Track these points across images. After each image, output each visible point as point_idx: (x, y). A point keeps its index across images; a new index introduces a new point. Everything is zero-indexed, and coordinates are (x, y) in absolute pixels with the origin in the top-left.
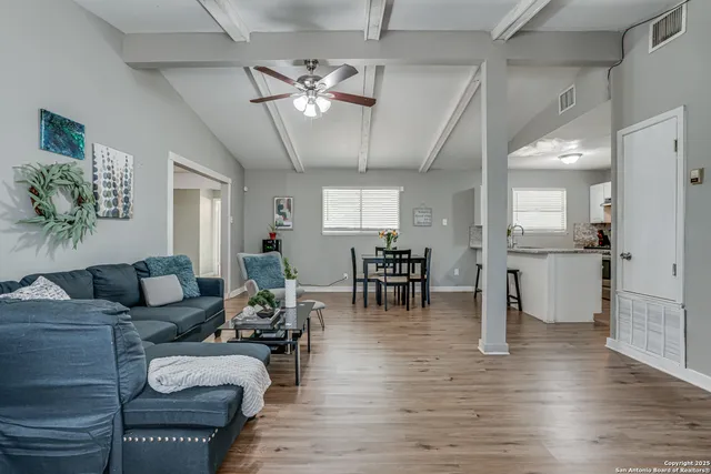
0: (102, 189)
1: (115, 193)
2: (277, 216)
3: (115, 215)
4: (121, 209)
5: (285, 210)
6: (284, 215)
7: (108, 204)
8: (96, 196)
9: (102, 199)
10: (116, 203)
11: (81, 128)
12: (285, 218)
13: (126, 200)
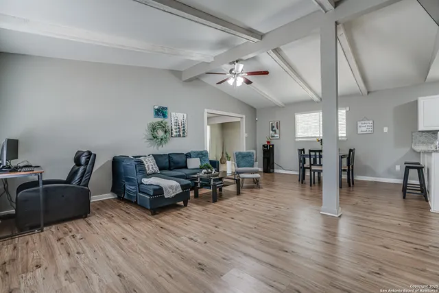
0: (174, 127)
1: (179, 128)
2: (271, 132)
3: (179, 136)
4: (181, 133)
5: (275, 128)
6: (275, 131)
7: (176, 132)
8: (172, 130)
9: (174, 130)
10: (179, 131)
11: (166, 108)
12: (275, 133)
13: (184, 130)
